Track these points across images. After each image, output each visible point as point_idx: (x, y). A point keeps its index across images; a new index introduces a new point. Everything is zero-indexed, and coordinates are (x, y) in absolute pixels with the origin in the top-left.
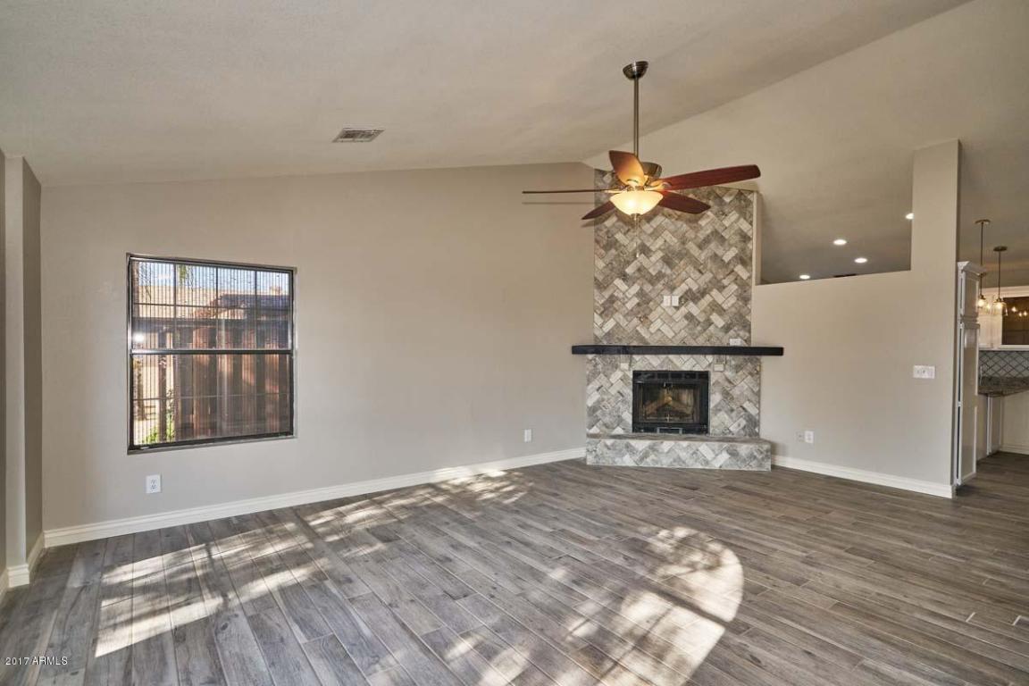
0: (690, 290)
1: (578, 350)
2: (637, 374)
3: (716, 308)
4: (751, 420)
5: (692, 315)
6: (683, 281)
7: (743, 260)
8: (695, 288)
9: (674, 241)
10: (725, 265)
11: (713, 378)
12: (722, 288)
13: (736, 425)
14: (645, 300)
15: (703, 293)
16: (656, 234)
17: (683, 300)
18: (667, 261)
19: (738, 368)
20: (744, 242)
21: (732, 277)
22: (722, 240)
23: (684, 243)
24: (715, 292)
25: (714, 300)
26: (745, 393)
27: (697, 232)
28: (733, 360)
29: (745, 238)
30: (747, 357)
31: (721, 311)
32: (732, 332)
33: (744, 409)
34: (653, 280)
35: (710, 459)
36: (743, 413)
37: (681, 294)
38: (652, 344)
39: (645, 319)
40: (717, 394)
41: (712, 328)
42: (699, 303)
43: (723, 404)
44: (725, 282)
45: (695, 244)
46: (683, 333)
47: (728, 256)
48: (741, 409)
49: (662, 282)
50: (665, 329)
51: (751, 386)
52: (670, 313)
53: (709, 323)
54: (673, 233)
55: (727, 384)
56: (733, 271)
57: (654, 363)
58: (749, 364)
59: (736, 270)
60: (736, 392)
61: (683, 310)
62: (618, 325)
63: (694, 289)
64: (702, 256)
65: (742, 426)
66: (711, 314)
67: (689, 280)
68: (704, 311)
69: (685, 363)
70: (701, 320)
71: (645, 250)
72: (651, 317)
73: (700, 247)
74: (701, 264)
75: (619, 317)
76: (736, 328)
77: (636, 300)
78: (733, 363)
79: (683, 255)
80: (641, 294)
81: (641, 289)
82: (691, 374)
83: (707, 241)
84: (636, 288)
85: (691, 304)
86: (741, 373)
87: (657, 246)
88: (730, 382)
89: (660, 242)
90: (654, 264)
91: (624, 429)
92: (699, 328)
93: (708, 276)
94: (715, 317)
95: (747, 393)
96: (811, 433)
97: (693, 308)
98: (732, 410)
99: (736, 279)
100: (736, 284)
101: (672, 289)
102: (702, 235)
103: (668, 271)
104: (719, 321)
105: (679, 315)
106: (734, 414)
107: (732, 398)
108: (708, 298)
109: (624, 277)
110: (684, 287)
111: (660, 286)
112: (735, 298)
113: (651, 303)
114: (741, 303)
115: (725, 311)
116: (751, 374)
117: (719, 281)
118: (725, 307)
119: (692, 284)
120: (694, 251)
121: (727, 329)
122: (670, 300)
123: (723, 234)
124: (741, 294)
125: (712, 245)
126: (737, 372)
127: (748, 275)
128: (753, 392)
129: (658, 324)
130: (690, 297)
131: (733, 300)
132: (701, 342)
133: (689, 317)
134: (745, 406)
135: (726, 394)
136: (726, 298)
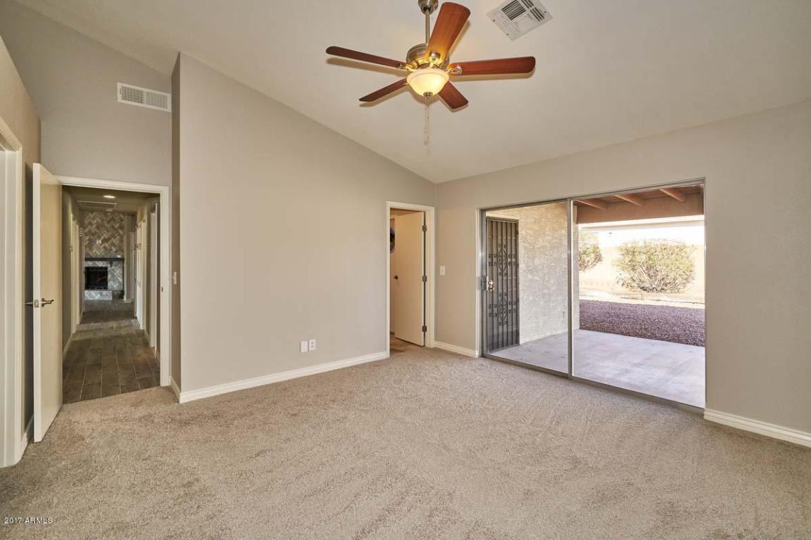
2: (87, 268)
3: (113, 244)
6: (103, 235)
7: (121, 228)
8: (106, 237)
9: (100, 221)
10: (116, 229)
11: (109, 269)
12: (115, 238)
14: (91, 242)
15: (109, 239)
16: (94, 219)
17: (103, 242)
18: (98, 228)
21: (118, 234)
22: (114, 220)
23: (103, 222)
24: (113, 239)
25: (112, 242)
29: (122, 220)
31: (115, 246)
34: (93, 235)
36: (118, 281)
37: (102, 240)
38: (93, 257)
39: (91, 248)
40: (110, 275)
41: (112, 252)
42: (108, 243)
43: (112, 278)
44: (116, 235)
45: (106, 222)
46: (103, 253)
47: (117, 226)
49: (96, 235)
50: (97, 252)
52: (99, 246)
53: (111, 250)
54: (99, 218)
55: (113, 271)
56: (118, 232)
57: (92, 264)
60: (116, 274)
61: (103, 245)
64: (109, 226)
65: (118, 286)
68: (109, 246)
69: (100, 264)
70: (108, 249)
71: (91, 224)
72: (93, 247)
73: (108, 223)
74: (108, 229)
76: (119, 252)
77: (88, 242)
78: (114, 264)
79: (103, 225)
80: (90, 239)
82: (102, 268)
83: (110, 220)
84: (88, 238)
86: (117, 267)
89: (95, 221)
92: (108, 252)
93: (110, 233)
94: (113, 248)
97: (106, 245)
98: (115, 281)
100: (119, 236)
101: (99, 238)
102: (108, 219)
103: (97, 231)
104: (114, 249)
105: (102, 247)
107: (115, 276)
108: (110, 242)
110: (103, 237)
111: (95, 237)
113: (93, 243)
116: (120, 268)
117: (114, 235)
118: (116, 244)
119: (106, 236)
120: (106, 225)
121: (116, 252)
122: (99, 242)
125: (112, 222)
127: (123, 233)
129: (95, 250)
130: (105, 241)
131: (118, 242)
132: (107, 256)
133: (105, 248)
134: (118, 279)
135: (113, 275)
136: (116, 241)
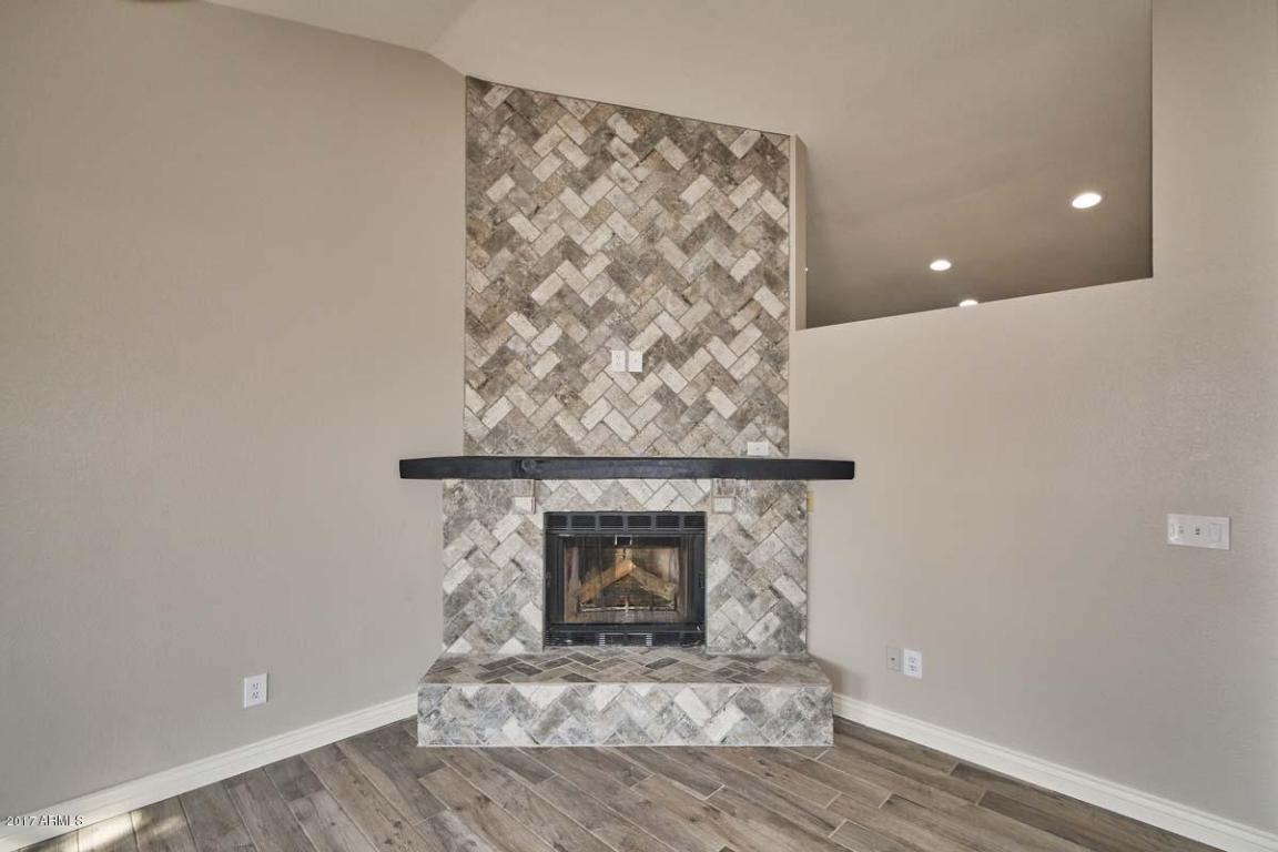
0: (665, 338)
1: (410, 469)
2: (553, 520)
3: (719, 376)
4: (790, 615)
5: (670, 393)
6: (652, 319)
7: (773, 279)
8: (675, 333)
9: (631, 235)
10: (737, 287)
11: (713, 527)
12: (730, 335)
13: (760, 627)
14: (572, 358)
15: (693, 344)
16: (594, 218)
17: (651, 358)
18: (618, 275)
19: (763, 505)
20: (773, 240)
21: (750, 313)
22: (729, 234)
23: (651, 240)
24: (715, 344)
25: (715, 361)
26: (779, 559)
27: (677, 218)
28: (752, 489)
29: (775, 232)
30: (780, 482)
31: (729, 384)
32: (750, 428)
33: (775, 592)
34: (590, 316)
35: (699, 723)
36: (774, 601)
37: (647, 348)
38: (589, 453)
39: (572, 399)
40: (721, 561)
41: (710, 419)
42: (685, 366)
43: (733, 582)
44: (737, 322)
45: (674, 241)
46: (653, 431)
47: (742, 268)
48: (770, 593)
49: (608, 321)
50: (615, 421)
51: (789, 542)
52: (626, 387)
53: (706, 408)
54: (631, 218)
55: (740, 539)
56: (751, 300)
57: (589, 495)
58: (786, 496)
59: (757, 297)
60: (759, 556)
61: (653, 381)
62: (515, 413)
63: (674, 337)
64: (690, 266)
65: (772, 630)
66: (709, 390)
67: (664, 318)
68: (693, 383)
69: (654, 495)
70: (689, 402)
71: (571, 252)
72: (587, 394)
73: (685, 248)
74: (688, 285)
75: (517, 394)
76: (759, 419)
77: (554, 360)
78: (753, 493)
79: (652, 264)
80: (564, 345)
81: (565, 336)
82: (668, 519)
83: (698, 237)
84: (553, 334)
85: (668, 367)
86: (769, 515)
87: (598, 244)
88: (747, 536)
89: (602, 237)
90: (590, 282)
91: (524, 643)
92: (685, 419)
93: (702, 310)
94: (716, 396)
95: (782, 558)
96: (917, 655)
97: (672, 377)
98: (752, 596)
99: (758, 317)
100: (758, 326)
101: (629, 335)
102: (688, 224)
103: (619, 297)
104: (725, 405)
105: (643, 391)
106: (756, 603)
107: (752, 570)
108: (701, 357)
109: (528, 308)
110: (650, 335)
111: (602, 329)
112: (757, 356)
113: (586, 366)
114: (768, 367)
115: (736, 382)
116: (788, 517)
117: (725, 321)
118: (737, 375)
119: (670, 324)
120: (673, 255)
121: (740, 420)
122: (625, 359)
123: (731, 222)
124: (767, 349)
125: (711, 246)
126: (761, 514)
127: (783, 308)
128: (794, 555)
129: (599, 411)
130: (665, 352)
131: (752, 361)
132: (688, 448)
133: (665, 395)
134: (777, 585)
135: (740, 562)
136: (739, 356)
